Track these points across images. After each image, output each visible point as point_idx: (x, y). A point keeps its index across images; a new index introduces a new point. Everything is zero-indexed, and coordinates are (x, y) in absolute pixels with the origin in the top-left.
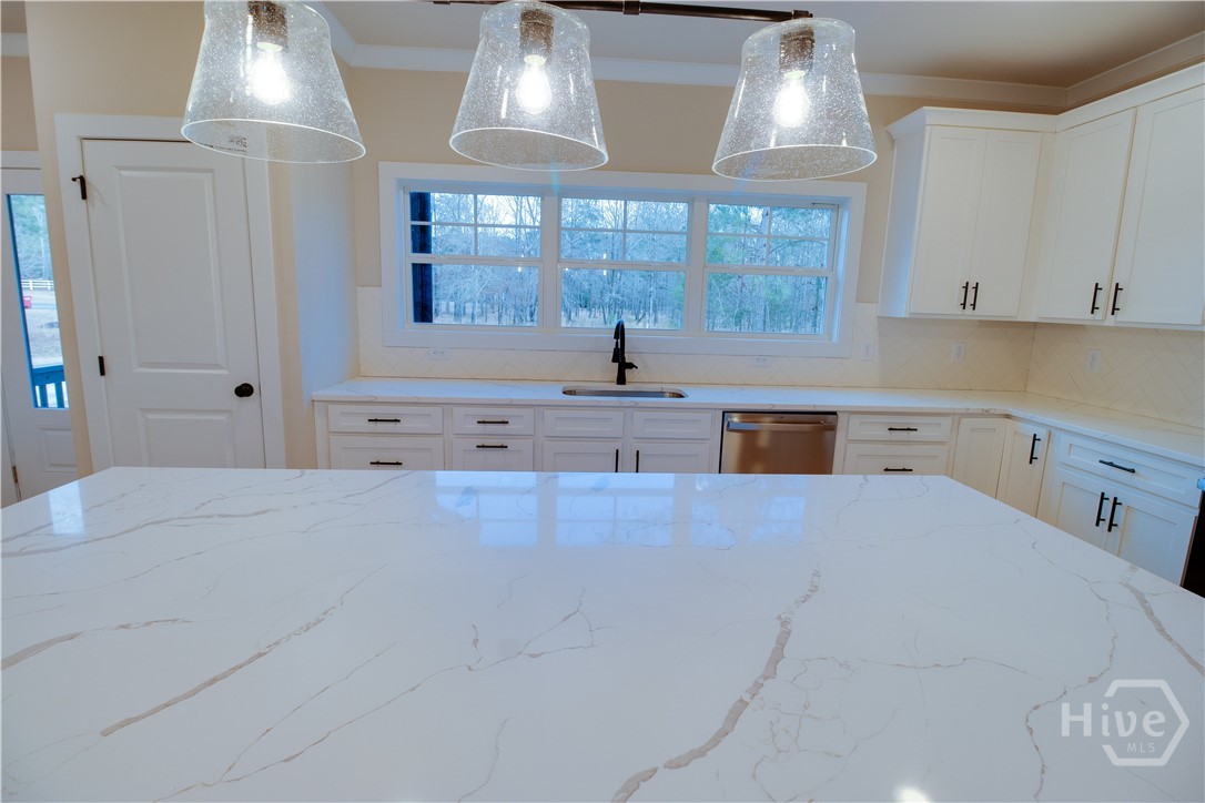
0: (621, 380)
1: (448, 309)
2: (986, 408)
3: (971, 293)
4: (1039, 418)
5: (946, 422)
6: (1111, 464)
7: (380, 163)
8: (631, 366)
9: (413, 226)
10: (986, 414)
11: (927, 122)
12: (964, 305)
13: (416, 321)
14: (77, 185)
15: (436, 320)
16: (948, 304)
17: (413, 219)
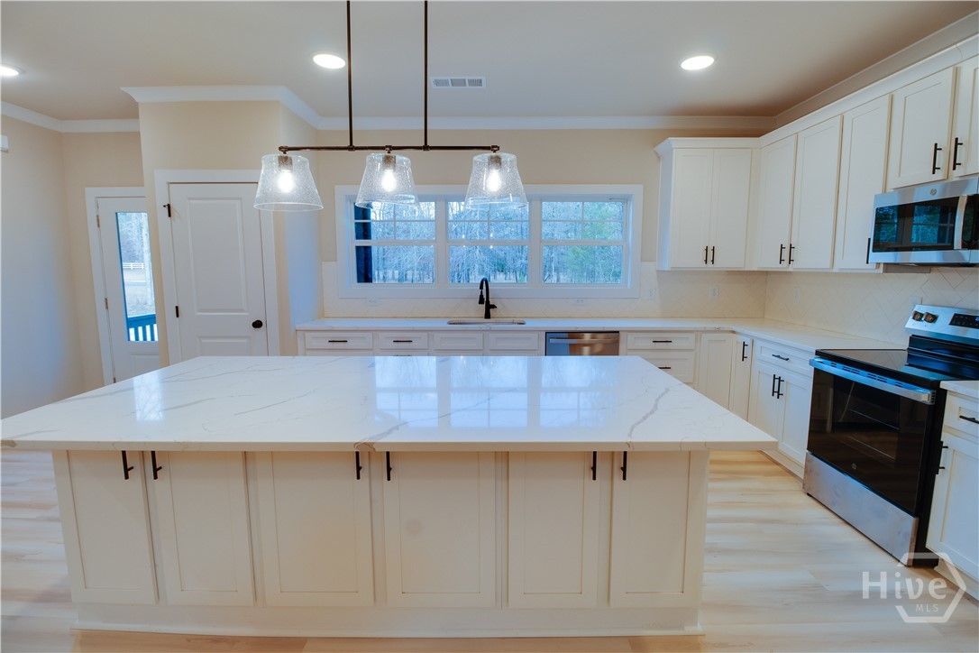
0: (488, 316)
1: (393, 276)
2: (717, 327)
3: (710, 253)
4: (746, 332)
5: (692, 336)
6: (779, 357)
7: (336, 187)
8: (494, 307)
9: (356, 223)
10: (718, 331)
11: (673, 146)
12: (706, 261)
13: (359, 281)
14: (166, 209)
15: (376, 282)
16: (697, 261)
17: (356, 219)
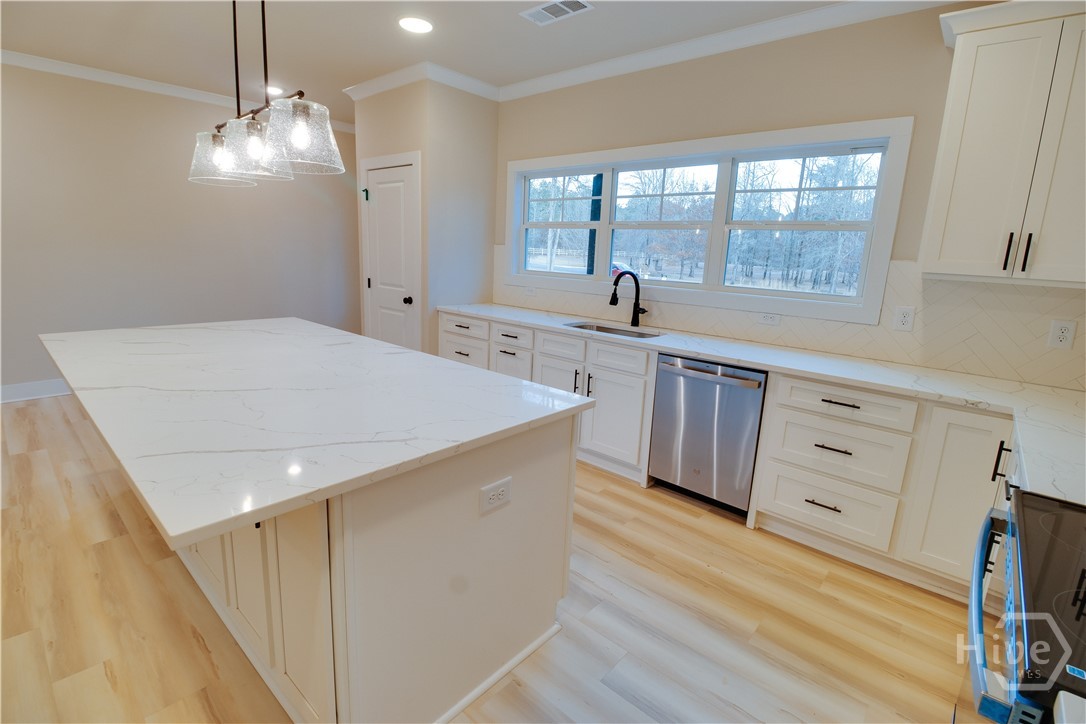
0: (635, 322)
7: (509, 163)
8: (644, 311)
14: (365, 193)
